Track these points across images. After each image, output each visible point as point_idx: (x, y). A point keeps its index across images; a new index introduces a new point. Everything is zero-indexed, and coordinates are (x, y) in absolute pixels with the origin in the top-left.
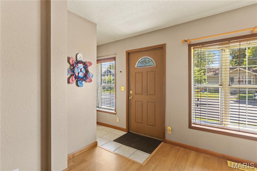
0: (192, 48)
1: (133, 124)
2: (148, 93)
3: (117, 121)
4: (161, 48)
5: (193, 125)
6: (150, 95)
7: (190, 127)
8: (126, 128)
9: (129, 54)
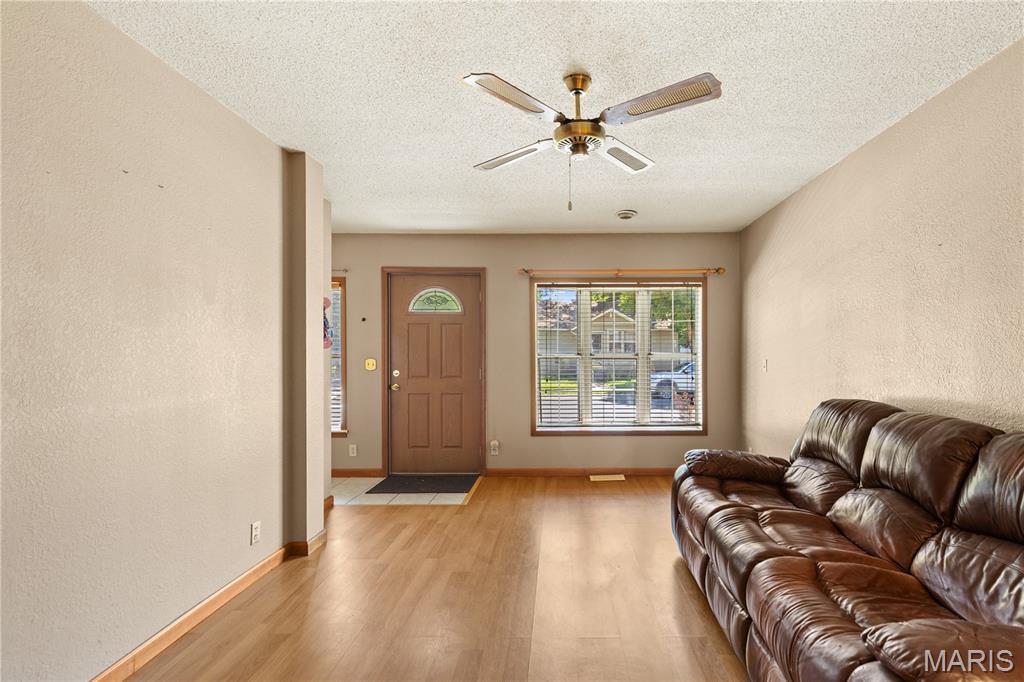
0: (536, 284)
1: (402, 451)
2: (444, 374)
3: (351, 455)
4: (478, 275)
5: (538, 429)
6: (446, 377)
7: (534, 433)
8: (381, 467)
9: (389, 276)
